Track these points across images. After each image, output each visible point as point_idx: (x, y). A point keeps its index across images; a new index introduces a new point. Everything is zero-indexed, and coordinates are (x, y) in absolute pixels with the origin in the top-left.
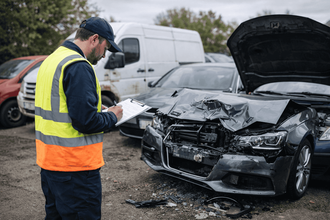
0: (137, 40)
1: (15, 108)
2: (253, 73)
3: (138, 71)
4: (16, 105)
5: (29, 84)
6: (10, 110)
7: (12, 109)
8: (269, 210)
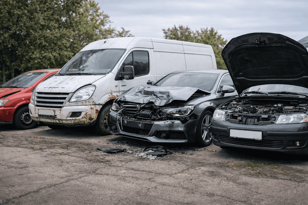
0: (147, 52)
1: (27, 113)
2: (243, 78)
3: (148, 83)
4: (28, 110)
5: (39, 93)
6: (24, 114)
7: (25, 114)
8: (184, 153)
